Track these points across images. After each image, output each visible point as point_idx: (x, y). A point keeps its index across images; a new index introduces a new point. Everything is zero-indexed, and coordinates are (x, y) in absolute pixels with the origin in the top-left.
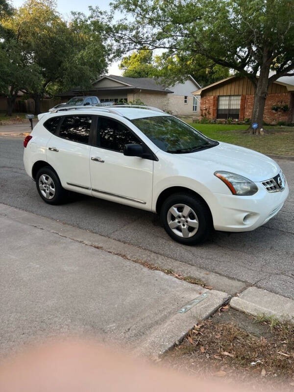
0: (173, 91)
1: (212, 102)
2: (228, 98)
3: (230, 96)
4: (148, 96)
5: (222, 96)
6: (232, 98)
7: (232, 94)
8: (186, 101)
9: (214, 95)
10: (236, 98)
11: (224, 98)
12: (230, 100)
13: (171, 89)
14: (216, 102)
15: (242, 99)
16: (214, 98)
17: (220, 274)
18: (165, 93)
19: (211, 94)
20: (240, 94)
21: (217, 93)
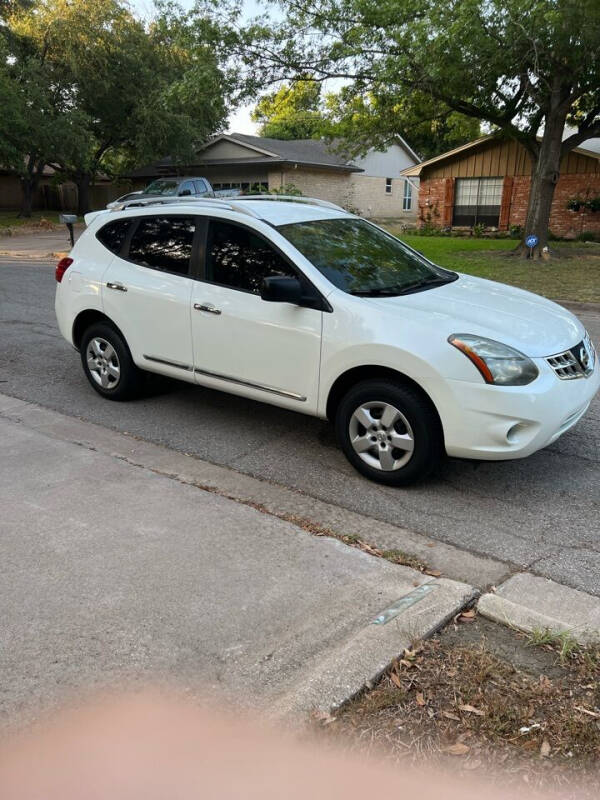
0: (360, 167)
1: (443, 190)
2: (476, 183)
3: (481, 178)
4: (310, 177)
5: (464, 179)
6: (485, 183)
7: (487, 175)
8: (388, 190)
9: (448, 175)
10: (493, 182)
11: (468, 183)
12: (480, 188)
13: (358, 163)
14: (451, 192)
15: (505, 186)
16: (448, 181)
17: (457, 547)
18: (345, 172)
19: (440, 174)
20: (503, 174)
21: (455, 172)
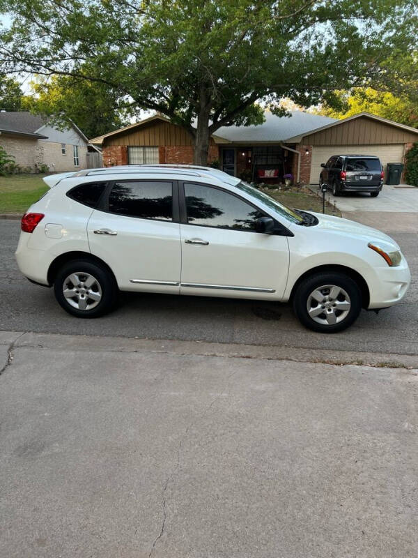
0: (47, 136)
1: (119, 154)
2: (141, 150)
3: (144, 147)
4: (10, 142)
5: (133, 147)
6: (147, 150)
7: (147, 144)
8: (63, 152)
9: (122, 144)
10: (152, 150)
11: (136, 150)
12: (144, 153)
13: (42, 130)
14: (125, 154)
15: (160, 152)
16: (122, 148)
18: (34, 139)
19: (116, 143)
20: (158, 144)
21: (126, 142)
